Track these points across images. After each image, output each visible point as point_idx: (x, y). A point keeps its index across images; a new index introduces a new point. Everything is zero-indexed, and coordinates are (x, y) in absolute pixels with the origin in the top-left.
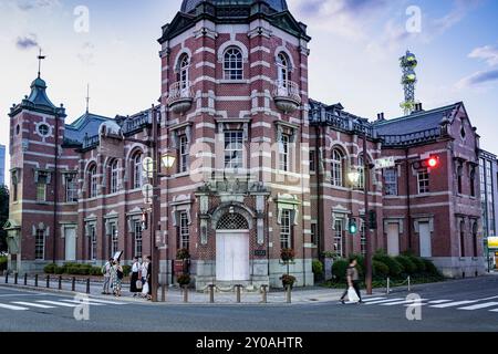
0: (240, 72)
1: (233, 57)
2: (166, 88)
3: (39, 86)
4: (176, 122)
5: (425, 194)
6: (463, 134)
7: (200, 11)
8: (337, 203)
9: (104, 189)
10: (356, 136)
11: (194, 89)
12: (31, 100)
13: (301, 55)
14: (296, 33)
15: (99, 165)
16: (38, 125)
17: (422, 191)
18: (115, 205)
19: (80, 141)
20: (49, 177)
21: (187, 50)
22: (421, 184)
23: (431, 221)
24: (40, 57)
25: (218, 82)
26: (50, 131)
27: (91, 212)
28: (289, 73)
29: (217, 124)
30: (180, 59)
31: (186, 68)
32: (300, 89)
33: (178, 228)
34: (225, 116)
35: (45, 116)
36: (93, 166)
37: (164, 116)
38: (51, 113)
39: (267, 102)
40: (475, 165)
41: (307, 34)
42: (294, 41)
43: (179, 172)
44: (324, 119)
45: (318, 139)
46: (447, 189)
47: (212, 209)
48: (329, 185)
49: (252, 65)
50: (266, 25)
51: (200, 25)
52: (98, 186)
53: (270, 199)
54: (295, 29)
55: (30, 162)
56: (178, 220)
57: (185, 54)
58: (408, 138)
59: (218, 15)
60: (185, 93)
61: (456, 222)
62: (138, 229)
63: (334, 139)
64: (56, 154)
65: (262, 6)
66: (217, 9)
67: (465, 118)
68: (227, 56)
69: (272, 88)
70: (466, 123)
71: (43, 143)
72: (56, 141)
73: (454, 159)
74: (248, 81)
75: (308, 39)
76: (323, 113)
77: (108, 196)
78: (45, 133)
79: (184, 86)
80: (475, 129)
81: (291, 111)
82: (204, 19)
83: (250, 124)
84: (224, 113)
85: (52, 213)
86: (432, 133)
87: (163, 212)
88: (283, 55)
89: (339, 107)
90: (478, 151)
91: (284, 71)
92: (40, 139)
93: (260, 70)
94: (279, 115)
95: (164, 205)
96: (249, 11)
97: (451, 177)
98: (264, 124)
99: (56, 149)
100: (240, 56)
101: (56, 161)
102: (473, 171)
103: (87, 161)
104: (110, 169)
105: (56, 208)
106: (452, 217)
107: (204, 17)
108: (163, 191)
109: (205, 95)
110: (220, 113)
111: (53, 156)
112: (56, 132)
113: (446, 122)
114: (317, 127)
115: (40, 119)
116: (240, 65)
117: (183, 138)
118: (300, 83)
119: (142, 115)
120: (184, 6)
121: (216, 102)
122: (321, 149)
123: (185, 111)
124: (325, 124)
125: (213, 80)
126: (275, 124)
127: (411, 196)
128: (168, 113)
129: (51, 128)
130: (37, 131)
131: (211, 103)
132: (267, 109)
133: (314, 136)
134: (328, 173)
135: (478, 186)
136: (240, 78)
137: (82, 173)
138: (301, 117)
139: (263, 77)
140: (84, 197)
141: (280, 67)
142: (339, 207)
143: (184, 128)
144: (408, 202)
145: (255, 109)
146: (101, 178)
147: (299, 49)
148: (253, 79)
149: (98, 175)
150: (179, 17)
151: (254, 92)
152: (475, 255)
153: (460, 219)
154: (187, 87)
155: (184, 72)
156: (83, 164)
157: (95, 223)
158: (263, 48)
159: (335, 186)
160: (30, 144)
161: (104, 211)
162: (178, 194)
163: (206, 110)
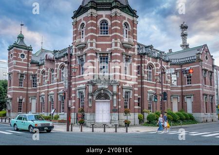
0: (107, 31)
1: (104, 25)
2: (75, 38)
3: (21, 37)
4: (79, 53)
5: (189, 85)
6: (207, 59)
7: (90, 5)
8: (150, 89)
9: (48, 82)
10: (158, 60)
11: (87, 39)
12: (18, 43)
13: (134, 24)
14: (132, 14)
15: (46, 71)
16: (20, 54)
18: (53, 89)
19: (38, 61)
20: (25, 76)
21: (84, 22)
22: (188, 81)
23: (192, 97)
24: (22, 25)
25: (97, 35)
26: (26, 57)
27: (42, 92)
28: (129, 32)
29: (96, 54)
30: (81, 25)
31: (84, 29)
32: (134, 39)
33: (79, 99)
34: (100, 50)
35: (23, 50)
36: (43, 72)
37: (74, 50)
38: (26, 49)
39: (119, 44)
40: (212, 72)
41: (137, 15)
42: (131, 18)
43: (80, 75)
44: (144, 52)
46: (199, 83)
47: (94, 92)
48: (146, 81)
49: (113, 28)
50: (118, 11)
51: (90, 11)
52: (46, 81)
53: (120, 87)
54: (131, 12)
55: (16, 70)
56: (79, 96)
58: (182, 60)
59: (97, 6)
60: (83, 41)
61: (203, 98)
62: (63, 99)
63: (148, 61)
64: (28, 67)
65: (117, 2)
66: (97, 4)
67: (208, 51)
68: (101, 24)
69: (121, 38)
70: (208, 54)
71: (22, 62)
72: (28, 61)
73: (203, 70)
74: (110, 35)
75: (137, 17)
76: (144, 49)
77: (50, 85)
78: (23, 58)
79: (83, 38)
80: (212, 56)
81: (129, 49)
83: (111, 54)
85: (26, 92)
86: (193, 58)
87: (73, 92)
88: (126, 24)
89: (151, 47)
90: (213, 66)
91: (126, 31)
92: (21, 60)
93: (116, 30)
94: (124, 50)
95: (73, 89)
96: (111, 4)
97: (201, 78)
98: (117, 54)
99: (28, 64)
100: (107, 24)
101: (28, 70)
102: (211, 75)
103: (41, 70)
104: (51, 74)
105: (27, 90)
106: (201, 95)
107: (91, 7)
108: (73, 83)
109: (92, 41)
110: (98, 49)
112: (28, 57)
113: (199, 53)
114: (141, 55)
115: (21, 51)
116: (107, 28)
117: (82, 60)
118: (133, 36)
119: (65, 50)
120: (83, 3)
121: (96, 44)
122: (143, 65)
123: (83, 48)
124: (145, 54)
125: (95, 35)
126: (122, 54)
127: (183, 86)
128: (75, 49)
129: (26, 55)
130: (20, 57)
131: (94, 45)
132: (118, 47)
133: (140, 59)
134: (146, 76)
135: (214, 82)
136: (107, 34)
137: (39, 75)
138: (134, 51)
139: (117, 34)
140: (40, 85)
141: (125, 29)
143: (82, 56)
144: (182, 88)
145: (114, 47)
147: (133, 21)
148: (113, 34)
149: (46, 76)
150: (81, 7)
151: (113, 40)
152: (212, 112)
153: (205, 97)
155: (83, 31)
156: (39, 71)
157: (44, 97)
158: (117, 21)
159: (149, 81)
160: (17, 62)
161: (48, 91)
162: (79, 84)
163: (92, 48)
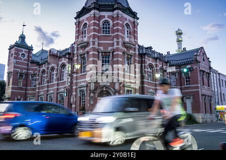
0: (109, 31)
1: (106, 25)
2: (77, 37)
3: (22, 37)
4: (81, 51)
5: (188, 86)
6: (204, 60)
7: (93, 6)
8: (150, 89)
9: (48, 81)
10: (158, 60)
11: (89, 38)
12: (19, 43)
13: (135, 25)
14: (133, 16)
15: (46, 71)
16: (21, 53)
17: (187, 84)
18: (52, 88)
19: (39, 61)
20: (24, 76)
21: (87, 22)
22: (187, 81)
23: (191, 97)
24: (24, 26)
25: (100, 35)
26: (26, 56)
27: (41, 91)
28: (130, 32)
29: (99, 52)
30: (84, 25)
31: (86, 29)
32: (135, 39)
33: (80, 98)
34: (102, 49)
35: (24, 50)
36: (44, 71)
37: (76, 49)
38: (27, 49)
39: (120, 43)
40: (209, 74)
41: (138, 16)
42: (132, 19)
43: (81, 73)
44: (144, 52)
45: (142, 60)
46: (198, 84)
47: (96, 88)
48: (147, 81)
49: (115, 28)
50: (120, 12)
51: (92, 12)
52: (46, 80)
53: (121, 85)
54: (132, 14)
55: (16, 69)
56: (80, 94)
57: (86, 23)
58: (181, 62)
59: (100, 8)
60: (85, 40)
61: (202, 98)
62: (63, 99)
63: (149, 61)
64: (28, 66)
65: (119, 4)
66: (100, 5)
67: (204, 54)
68: (103, 24)
69: (123, 38)
70: (205, 56)
71: (23, 61)
72: (28, 60)
73: (200, 71)
74: (112, 35)
75: (138, 19)
76: (144, 50)
77: (50, 84)
78: (24, 57)
79: (85, 37)
80: (209, 58)
81: (131, 48)
82: (94, 9)
83: (113, 53)
84: (102, 48)
85: (24, 92)
86: (191, 59)
87: (74, 90)
88: (127, 25)
89: (151, 48)
90: (210, 68)
91: (128, 31)
92: (21, 59)
93: (118, 30)
94: (125, 49)
95: (74, 87)
96: (113, 6)
97: (200, 79)
98: (119, 53)
99: (28, 64)
100: (109, 24)
101: (28, 69)
102: (209, 77)
103: (41, 69)
104: (51, 73)
105: (26, 90)
106: (200, 96)
108: (74, 81)
109: (94, 40)
110: (100, 48)
111: (26, 67)
112: (29, 57)
113: (197, 55)
114: (142, 55)
115: (22, 51)
116: (109, 28)
117: (84, 58)
118: (134, 36)
119: (66, 50)
120: (86, 4)
121: (98, 43)
122: (143, 65)
123: (85, 47)
124: (145, 54)
125: (97, 34)
126: (124, 53)
127: (183, 87)
128: (78, 48)
129: (26, 55)
130: (20, 56)
131: (96, 43)
132: (120, 47)
133: (140, 59)
134: (146, 75)
135: (211, 83)
136: (109, 33)
137: (39, 74)
138: (135, 51)
139: (119, 33)
140: (39, 85)
141: (126, 28)
142: (151, 90)
143: (84, 54)
145: (115, 46)
146: (47, 76)
147: (134, 22)
148: (115, 34)
149: (46, 75)
150: (84, 8)
151: (115, 39)
152: (211, 113)
153: (204, 97)
154: (86, 37)
155: (85, 31)
156: (39, 70)
157: (43, 96)
158: (119, 21)
159: (149, 81)
160: (17, 61)
161: (48, 91)
162: (81, 82)
163: (94, 46)
